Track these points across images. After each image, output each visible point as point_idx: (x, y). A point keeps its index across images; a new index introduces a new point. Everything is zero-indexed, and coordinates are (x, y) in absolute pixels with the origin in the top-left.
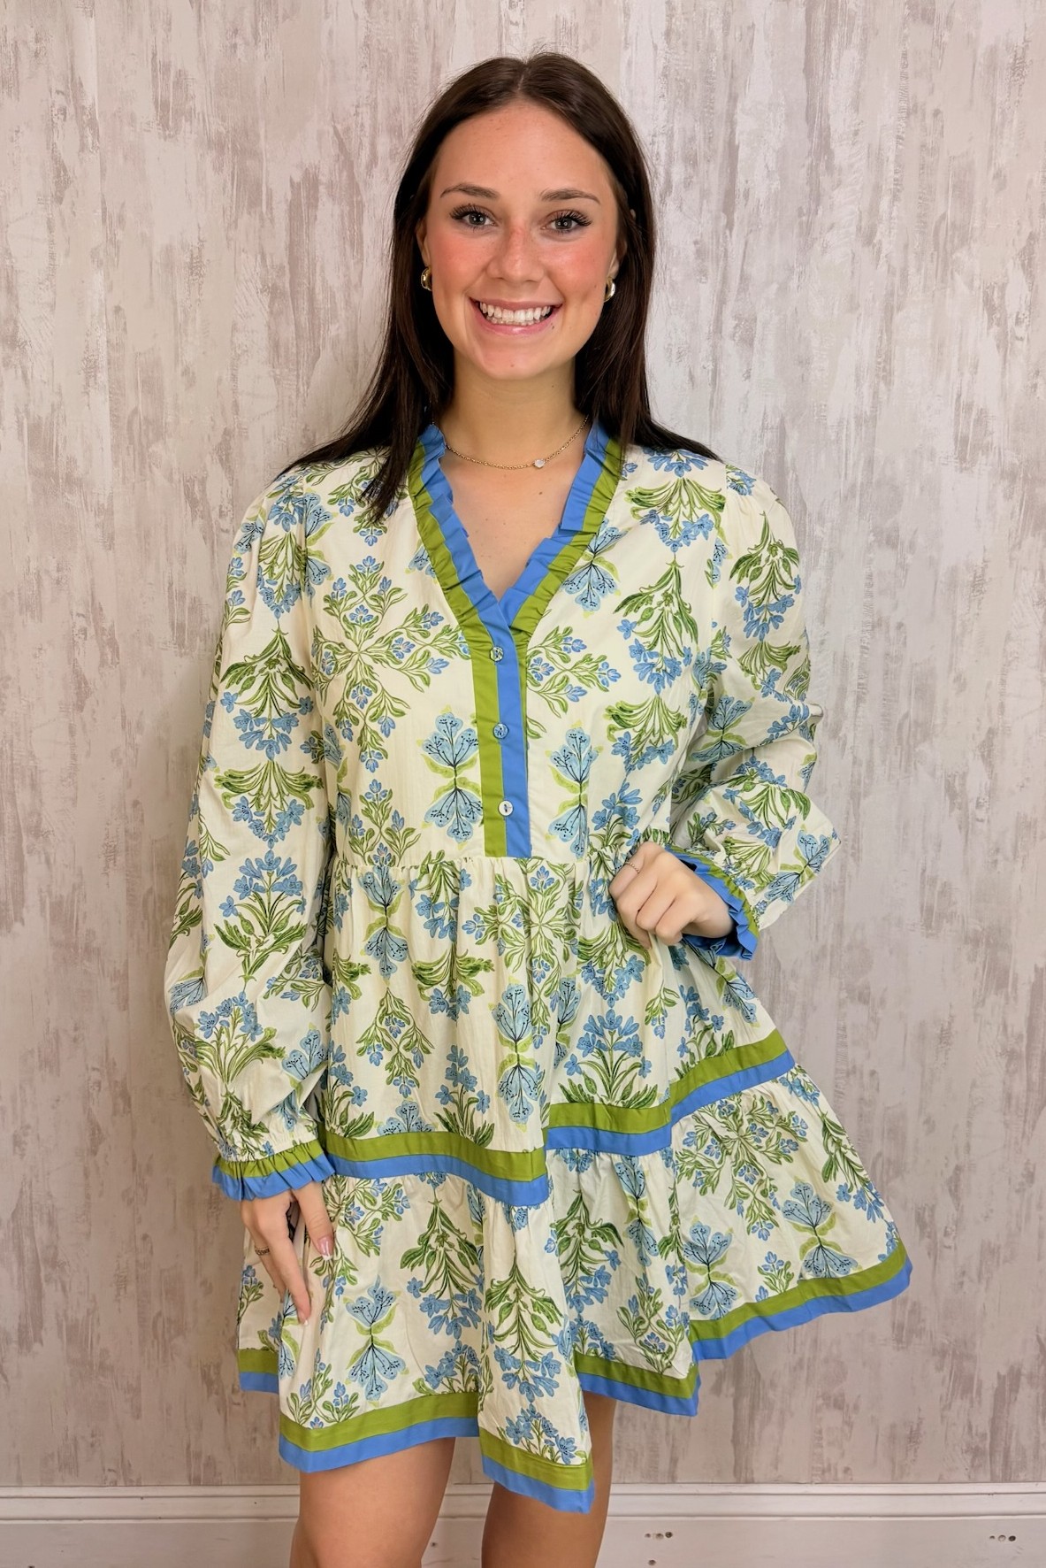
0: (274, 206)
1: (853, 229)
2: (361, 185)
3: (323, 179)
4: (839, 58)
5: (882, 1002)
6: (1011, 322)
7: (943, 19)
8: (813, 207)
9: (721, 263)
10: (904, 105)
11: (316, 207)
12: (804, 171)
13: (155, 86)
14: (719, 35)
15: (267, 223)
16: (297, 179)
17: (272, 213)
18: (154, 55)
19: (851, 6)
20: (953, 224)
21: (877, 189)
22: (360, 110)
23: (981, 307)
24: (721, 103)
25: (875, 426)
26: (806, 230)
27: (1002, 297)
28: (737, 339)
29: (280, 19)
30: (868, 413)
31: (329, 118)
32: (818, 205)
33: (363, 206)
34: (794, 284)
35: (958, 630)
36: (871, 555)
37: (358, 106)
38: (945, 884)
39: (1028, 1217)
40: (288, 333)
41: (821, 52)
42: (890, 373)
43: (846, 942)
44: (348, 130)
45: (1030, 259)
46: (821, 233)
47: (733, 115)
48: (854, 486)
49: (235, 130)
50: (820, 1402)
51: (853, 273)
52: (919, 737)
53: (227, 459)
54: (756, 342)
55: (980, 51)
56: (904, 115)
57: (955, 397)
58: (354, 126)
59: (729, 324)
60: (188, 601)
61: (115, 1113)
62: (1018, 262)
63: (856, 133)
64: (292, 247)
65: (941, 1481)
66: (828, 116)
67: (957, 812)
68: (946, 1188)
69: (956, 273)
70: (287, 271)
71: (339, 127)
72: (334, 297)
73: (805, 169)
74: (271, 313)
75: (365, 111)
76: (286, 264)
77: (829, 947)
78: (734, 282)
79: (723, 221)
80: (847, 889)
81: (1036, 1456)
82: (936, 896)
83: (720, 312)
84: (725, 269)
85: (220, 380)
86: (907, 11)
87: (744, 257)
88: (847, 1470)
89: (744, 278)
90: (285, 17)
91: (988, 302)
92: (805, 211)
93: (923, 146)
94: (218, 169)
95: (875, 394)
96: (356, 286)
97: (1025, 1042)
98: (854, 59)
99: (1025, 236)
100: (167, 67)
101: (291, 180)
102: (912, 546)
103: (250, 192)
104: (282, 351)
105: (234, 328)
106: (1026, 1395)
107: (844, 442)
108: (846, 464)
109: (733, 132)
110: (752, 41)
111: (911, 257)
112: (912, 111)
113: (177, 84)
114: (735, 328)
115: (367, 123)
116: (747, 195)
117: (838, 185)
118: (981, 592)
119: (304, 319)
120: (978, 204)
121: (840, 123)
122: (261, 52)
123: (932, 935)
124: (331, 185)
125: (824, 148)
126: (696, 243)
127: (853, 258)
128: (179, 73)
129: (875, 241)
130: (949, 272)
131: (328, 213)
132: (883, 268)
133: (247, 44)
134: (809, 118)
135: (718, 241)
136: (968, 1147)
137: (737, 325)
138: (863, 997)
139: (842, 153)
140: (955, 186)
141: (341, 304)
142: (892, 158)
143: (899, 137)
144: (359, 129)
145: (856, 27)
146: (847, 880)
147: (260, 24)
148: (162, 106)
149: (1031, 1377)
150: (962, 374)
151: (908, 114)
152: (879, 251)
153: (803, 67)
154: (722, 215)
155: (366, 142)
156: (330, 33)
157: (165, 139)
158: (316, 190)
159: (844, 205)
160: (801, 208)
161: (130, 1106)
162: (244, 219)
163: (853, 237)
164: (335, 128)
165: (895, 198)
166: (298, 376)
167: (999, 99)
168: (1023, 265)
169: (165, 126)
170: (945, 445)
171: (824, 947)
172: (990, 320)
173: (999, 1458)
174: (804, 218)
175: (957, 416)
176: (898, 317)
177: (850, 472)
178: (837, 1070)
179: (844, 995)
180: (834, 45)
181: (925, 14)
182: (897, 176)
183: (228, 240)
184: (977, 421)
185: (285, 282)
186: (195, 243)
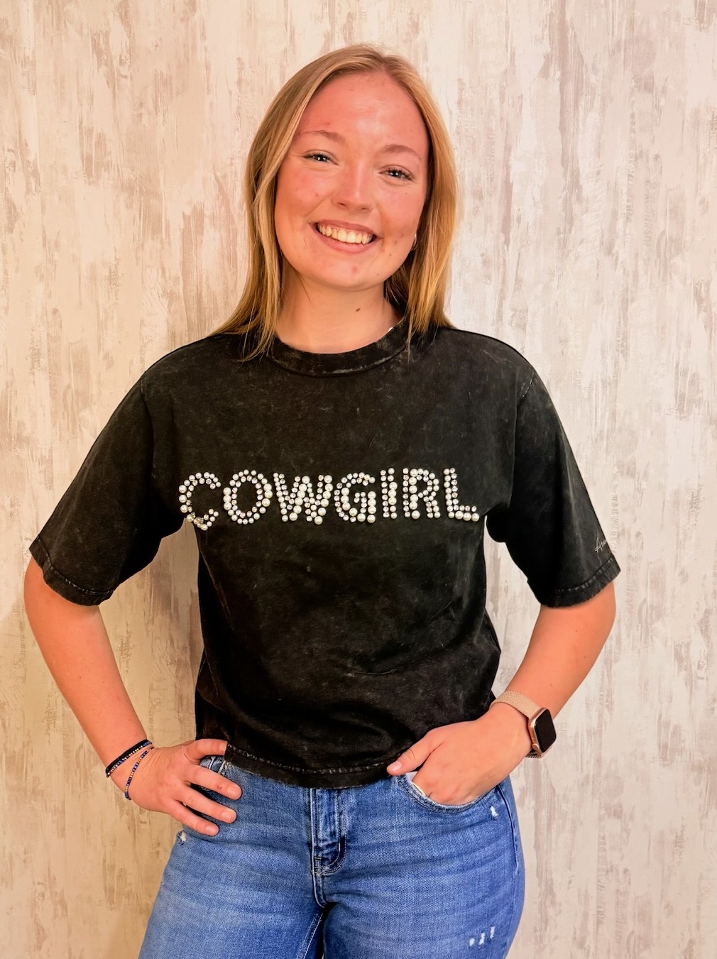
0: (171, 233)
1: (597, 243)
3: (207, 212)
4: (585, 119)
5: (632, 817)
7: (660, 89)
8: (568, 227)
9: (501, 270)
10: (633, 151)
11: (202, 234)
12: (560, 202)
13: (82, 145)
14: (497, 102)
15: (166, 245)
16: (188, 212)
17: (169, 238)
18: (81, 123)
19: (593, 79)
20: (672, 239)
21: (615, 214)
22: (234, 162)
23: (692, 299)
24: (499, 153)
25: (616, 387)
26: (563, 244)
27: (708, 292)
28: (514, 325)
29: (174, 95)
30: (611, 378)
31: (211, 168)
32: (571, 226)
34: (555, 284)
35: (681, 537)
36: (616, 482)
37: (232, 159)
38: (676, 727)
40: (181, 326)
41: (572, 114)
42: (627, 348)
43: (604, 772)
44: (225, 176)
46: (574, 247)
47: (509, 161)
48: (602, 431)
49: (141, 177)
51: (598, 275)
52: (654, 617)
54: (528, 327)
55: (687, 112)
56: (633, 159)
57: (675, 365)
58: (229, 173)
59: (508, 314)
61: (56, 916)
63: (598, 173)
64: (184, 263)
66: (578, 160)
67: (683, 673)
69: (673, 275)
70: (181, 282)
71: (219, 174)
72: (216, 300)
73: (562, 199)
74: (169, 311)
75: (237, 162)
76: (180, 276)
77: (591, 776)
78: (511, 283)
79: (502, 239)
80: (603, 732)
82: (670, 736)
83: (501, 306)
84: (504, 274)
85: (131, 363)
86: (633, 84)
87: (518, 265)
89: (518, 281)
90: (178, 94)
91: (697, 294)
92: (562, 231)
93: (648, 182)
94: (129, 206)
95: (616, 363)
96: (232, 291)
98: (596, 119)
100: (90, 132)
101: (183, 213)
102: (646, 475)
103: (153, 223)
105: (142, 323)
107: (594, 400)
108: (596, 416)
109: (508, 174)
110: (521, 107)
111: (641, 263)
112: (639, 156)
113: (98, 143)
114: (512, 317)
116: (519, 220)
117: (586, 211)
118: (697, 508)
119: (194, 316)
120: (688, 223)
121: (586, 166)
122: (160, 119)
123: (667, 765)
124: (213, 218)
125: (575, 185)
126: (482, 255)
127: (598, 264)
128: (100, 136)
129: (614, 252)
130: (668, 274)
131: (211, 237)
132: (620, 272)
133: (150, 113)
134: (564, 162)
135: (499, 255)
136: (698, 925)
137: (513, 315)
138: (617, 813)
139: (588, 188)
140: (671, 211)
141: (220, 304)
142: (625, 190)
143: (629, 175)
144: (233, 176)
145: (596, 96)
146: (603, 726)
147: (159, 99)
148: (87, 160)
150: (679, 348)
151: (636, 159)
152: (617, 259)
153: (558, 125)
154: (501, 234)
155: (238, 183)
156: (211, 105)
157: (90, 184)
158: (202, 220)
159: (590, 225)
160: (559, 229)
161: (66, 911)
162: (149, 243)
163: (598, 248)
164: (215, 174)
165: (628, 220)
167: (702, 147)
169: (89, 174)
170: (668, 400)
171: (587, 777)
172: (699, 307)
174: (562, 236)
175: (677, 379)
176: (631, 307)
177: (599, 421)
178: (599, 870)
179: (603, 812)
180: (581, 109)
181: (647, 86)
182: (629, 204)
183: (137, 259)
184: (692, 382)
185: (180, 289)
186: (112, 261)
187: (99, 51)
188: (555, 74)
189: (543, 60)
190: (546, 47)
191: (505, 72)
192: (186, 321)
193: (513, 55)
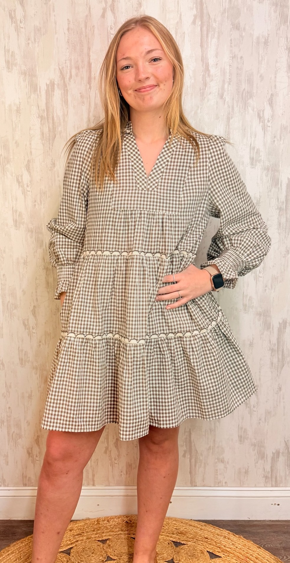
0: (41, 91)
1: (217, 94)
2: (67, 85)
3: (56, 83)
4: (211, 42)
6: (266, 121)
7: (242, 28)
8: (204, 87)
10: (231, 55)
11: (54, 92)
13: (5, 56)
15: (40, 97)
16: (48, 83)
17: (41, 94)
18: (5, 47)
19: (214, 25)
20: (248, 92)
21: (223, 82)
23: (256, 117)
26: (202, 94)
27: (263, 114)
29: (42, 35)
31: (57, 65)
33: (68, 91)
34: (199, 111)
37: (66, 61)
38: (250, 297)
39: (280, 402)
40: (46, 130)
41: (205, 40)
44: (63, 68)
45: (271, 102)
46: (206, 96)
49: (29, 69)
50: (216, 460)
51: (217, 107)
53: (29, 169)
55: (254, 38)
56: (231, 58)
57: (249, 145)
60: (18, 213)
62: (268, 103)
63: (217, 64)
64: (47, 104)
65: (255, 486)
66: (208, 59)
67: (253, 275)
69: (248, 107)
70: (46, 111)
71: (60, 67)
72: (60, 119)
73: (201, 76)
74: (41, 124)
75: (68, 63)
76: (45, 109)
81: (285, 479)
82: (247, 301)
85: (26, 145)
86: (231, 27)
88: (226, 483)
90: (44, 34)
91: (259, 115)
92: (201, 89)
93: (237, 68)
94: (24, 81)
96: (66, 115)
97: (276, 346)
98: (215, 42)
99: (269, 95)
100: (9, 51)
101: (46, 83)
103: (34, 88)
104: (45, 136)
105: (30, 129)
106: (282, 459)
110: (185, 37)
111: (235, 102)
112: (234, 57)
113: (12, 55)
115: (69, 65)
117: (212, 81)
118: (259, 206)
119: (51, 126)
120: (254, 85)
121: (212, 61)
122: (37, 45)
123: (246, 313)
124: (58, 85)
125: (207, 69)
127: (217, 103)
128: (12, 52)
129: (223, 98)
130: (246, 107)
131: (58, 93)
132: (226, 106)
133: (32, 43)
134: (202, 60)
136: (260, 379)
139: (212, 71)
140: (247, 80)
141: (62, 121)
142: (228, 72)
143: (230, 65)
144: (66, 67)
145: (215, 32)
147: (36, 36)
148: (7, 62)
149: (283, 453)
150: (251, 138)
152: (225, 101)
153: (200, 44)
155: (68, 71)
156: (57, 39)
157: (9, 72)
158: (54, 86)
159: (214, 87)
162: (33, 96)
163: (216, 96)
165: (229, 84)
166: (49, 143)
167: (260, 53)
169: (8, 68)
170: (247, 160)
172: (259, 121)
173: (274, 480)
174: (201, 91)
175: (250, 151)
176: (231, 121)
180: (209, 38)
181: (237, 27)
182: (229, 77)
183: (28, 102)
184: (257, 152)
185: (45, 114)
186: (18, 103)
187: (12, 17)
188: (198, 23)
189: (193, 17)
190: (194, 12)
191: (178, 23)
192: (48, 128)
193: (181, 15)
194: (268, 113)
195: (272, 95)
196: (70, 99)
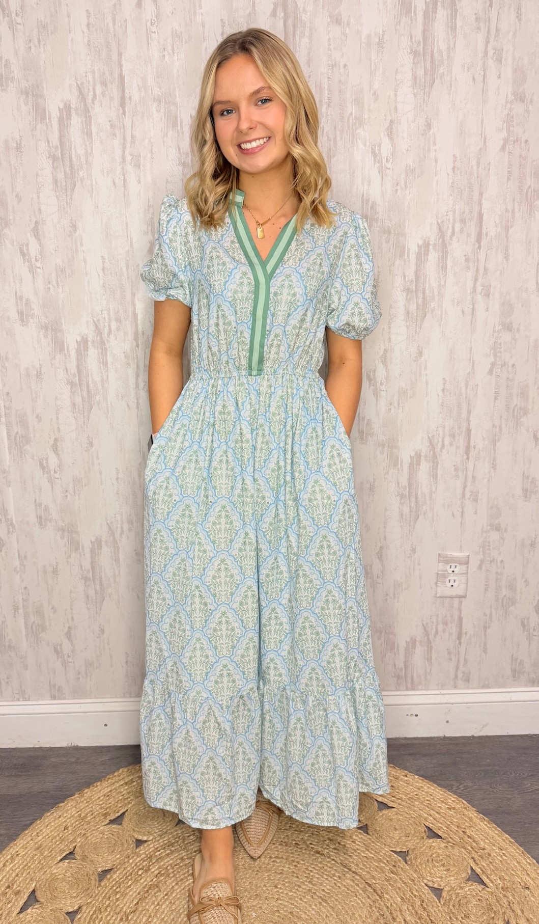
0: (52, 120)
2: (90, 109)
3: (73, 106)
4: (300, 42)
6: (384, 161)
7: (346, 22)
10: (330, 62)
11: (71, 119)
15: (49, 127)
16: (61, 107)
17: (51, 123)
19: (304, 17)
20: (356, 117)
23: (370, 155)
27: (380, 150)
29: (50, 34)
31: (74, 79)
33: (91, 118)
37: (86, 73)
38: (369, 420)
39: (414, 569)
40: (61, 176)
41: (292, 40)
44: (82, 83)
45: (391, 132)
49: (33, 85)
53: (37, 235)
55: (363, 37)
56: (331, 67)
58: (85, 81)
60: (24, 300)
62: (386, 133)
64: (61, 137)
67: (372, 387)
68: (376, 556)
69: (358, 140)
70: (59, 149)
71: (79, 82)
72: (81, 159)
74: (53, 167)
75: (90, 76)
76: (59, 145)
82: (365, 426)
85: (32, 199)
86: (329, 20)
90: (52, 33)
91: (373, 152)
93: (340, 81)
94: (26, 104)
96: (90, 153)
97: (408, 489)
99: (388, 122)
101: (59, 107)
103: (41, 114)
104: (59, 185)
105: (37, 175)
106: (420, 651)
112: (334, 66)
115: (91, 80)
119: (68, 169)
120: (366, 107)
122: (42, 50)
123: (364, 443)
124: (76, 109)
130: (355, 139)
131: (76, 121)
133: (35, 46)
136: (385, 537)
140: (355, 100)
141: (84, 162)
142: (326, 87)
143: (328, 78)
144: (87, 83)
145: (306, 28)
147: (41, 37)
149: (421, 641)
150: (364, 186)
155: (91, 88)
156: (72, 40)
158: (70, 111)
162: (39, 126)
164: (77, 83)
165: (329, 106)
166: (66, 196)
167: (373, 58)
168: (388, 135)
172: (375, 160)
173: (409, 679)
180: (297, 37)
181: (337, 20)
182: (329, 96)
185: (59, 153)
186: (18, 137)
188: (280, 14)
189: (273, 6)
192: (63, 173)
193: (254, 3)
194: (386, 149)
195: (391, 121)
196: (94, 129)
